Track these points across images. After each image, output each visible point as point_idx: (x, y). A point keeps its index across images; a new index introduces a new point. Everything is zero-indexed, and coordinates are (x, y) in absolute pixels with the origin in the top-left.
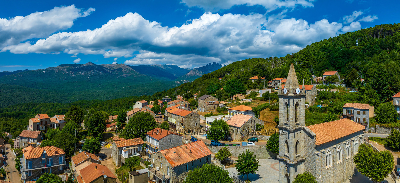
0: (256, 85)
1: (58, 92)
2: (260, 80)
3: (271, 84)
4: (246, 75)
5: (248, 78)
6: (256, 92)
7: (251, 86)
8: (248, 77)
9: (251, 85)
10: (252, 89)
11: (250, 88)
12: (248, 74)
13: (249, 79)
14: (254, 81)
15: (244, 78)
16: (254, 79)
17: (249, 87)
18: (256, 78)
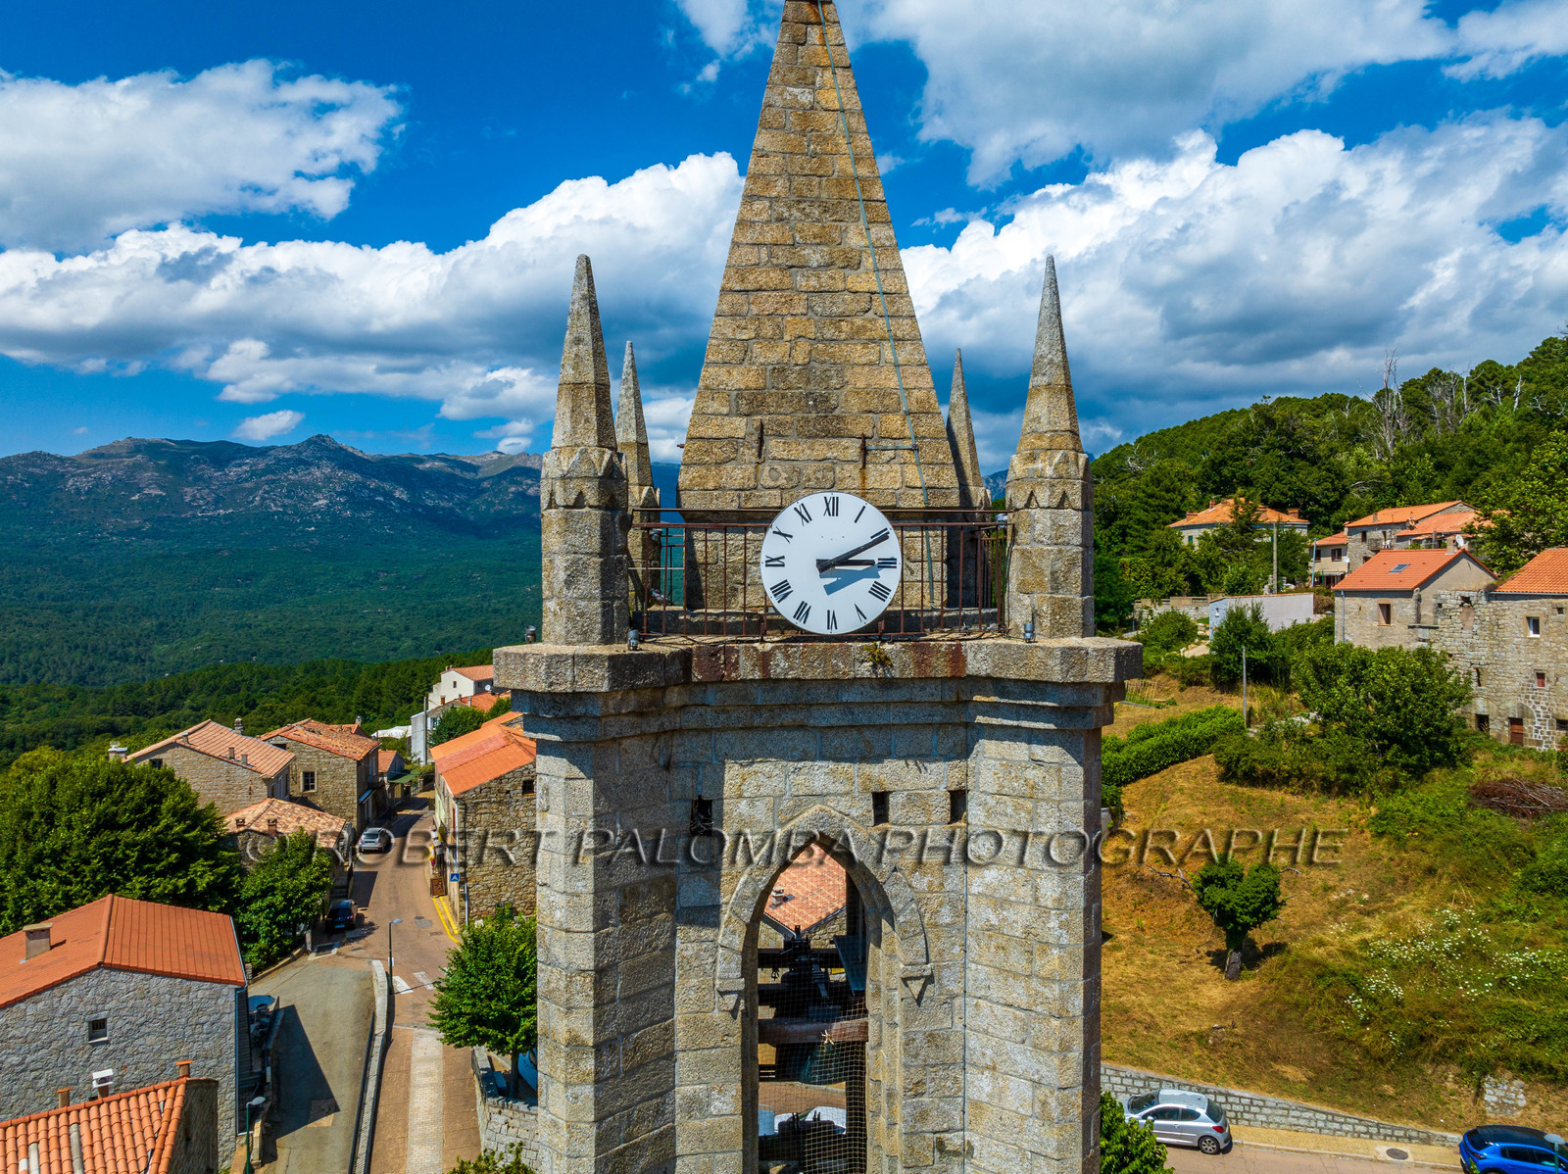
0: (1211, 566)
1: (81, 613)
2: (1246, 526)
3: (1337, 553)
4: (1151, 496)
5: (1168, 518)
6: (1184, 620)
7: (1171, 572)
8: (1166, 509)
9: (1170, 564)
10: (1172, 594)
11: (1160, 586)
12: (1168, 491)
13: (1174, 521)
14: (1204, 538)
15: (1140, 522)
16: (1204, 521)
17: (1154, 576)
18: (1220, 513)
